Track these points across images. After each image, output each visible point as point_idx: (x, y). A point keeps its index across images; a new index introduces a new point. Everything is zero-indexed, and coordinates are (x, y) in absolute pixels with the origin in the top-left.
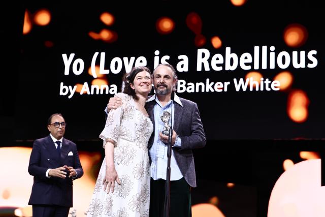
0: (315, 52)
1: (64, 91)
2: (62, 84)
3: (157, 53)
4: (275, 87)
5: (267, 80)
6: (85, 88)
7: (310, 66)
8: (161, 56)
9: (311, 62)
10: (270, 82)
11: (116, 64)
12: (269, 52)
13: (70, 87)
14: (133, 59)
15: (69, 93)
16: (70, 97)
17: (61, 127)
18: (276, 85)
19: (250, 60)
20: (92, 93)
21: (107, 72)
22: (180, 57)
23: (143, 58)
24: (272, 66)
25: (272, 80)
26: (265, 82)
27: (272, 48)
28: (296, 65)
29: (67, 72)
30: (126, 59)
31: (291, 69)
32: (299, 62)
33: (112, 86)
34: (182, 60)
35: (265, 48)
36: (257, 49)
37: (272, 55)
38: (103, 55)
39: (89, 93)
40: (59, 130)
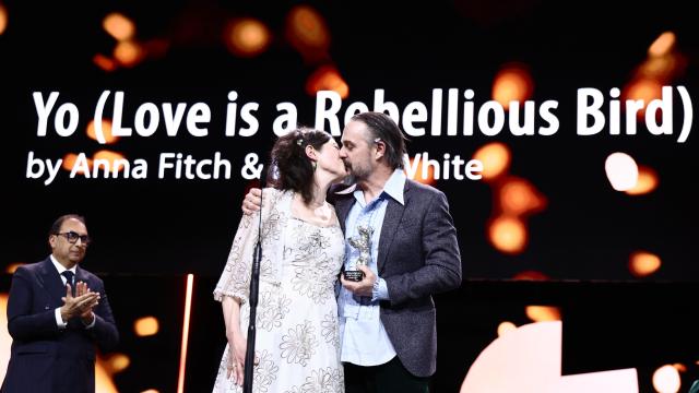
0: (554, 104)
1: (36, 168)
2: (31, 154)
3: (233, 96)
4: (473, 173)
5: (457, 158)
6: (81, 165)
7: (543, 131)
8: (240, 103)
9: (547, 125)
10: (462, 162)
11: (147, 116)
12: (462, 100)
13: (49, 162)
14: (182, 107)
15: (46, 175)
16: (47, 182)
17: (79, 242)
18: (474, 169)
19: (423, 117)
20: (95, 175)
21: (127, 132)
22: (280, 107)
23: (203, 107)
24: (468, 131)
25: (467, 157)
26: (453, 162)
27: (469, 94)
28: (516, 130)
29: (42, 131)
30: (167, 107)
31: (505, 137)
32: (522, 123)
33: (137, 162)
34: (285, 112)
35: (453, 93)
36: (437, 94)
37: (469, 107)
38: (120, 97)
39: (88, 176)
40: (74, 249)
